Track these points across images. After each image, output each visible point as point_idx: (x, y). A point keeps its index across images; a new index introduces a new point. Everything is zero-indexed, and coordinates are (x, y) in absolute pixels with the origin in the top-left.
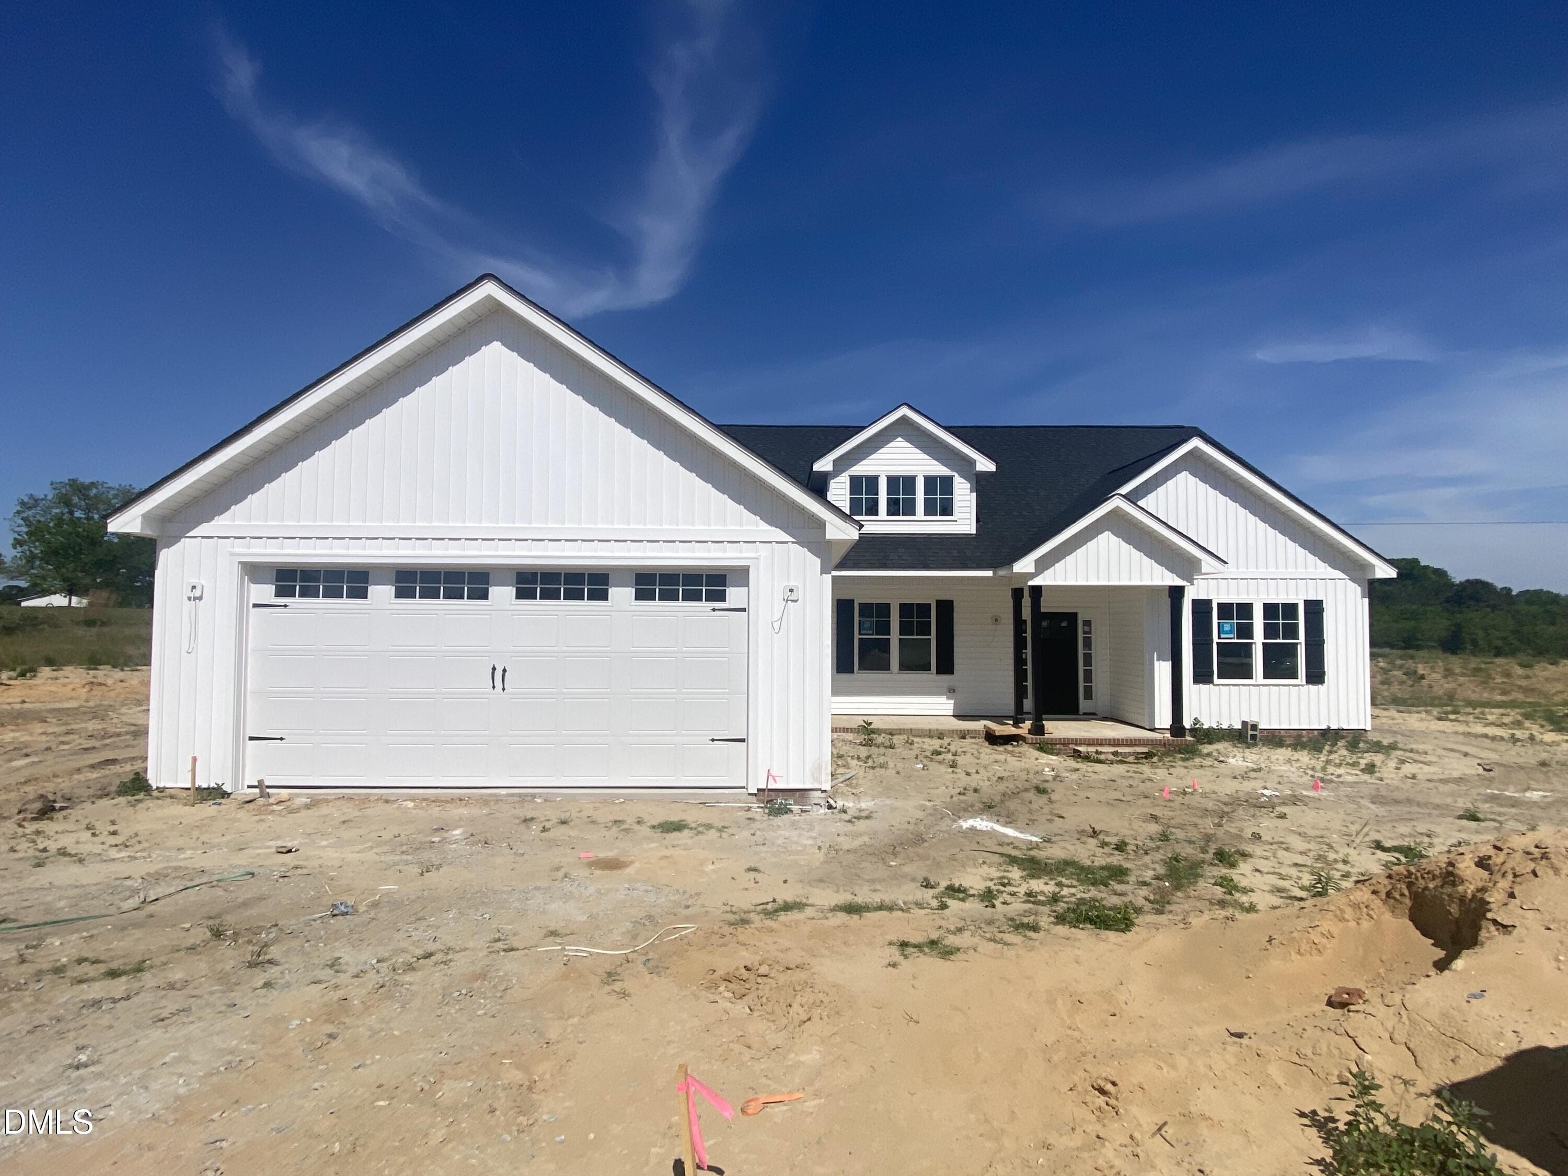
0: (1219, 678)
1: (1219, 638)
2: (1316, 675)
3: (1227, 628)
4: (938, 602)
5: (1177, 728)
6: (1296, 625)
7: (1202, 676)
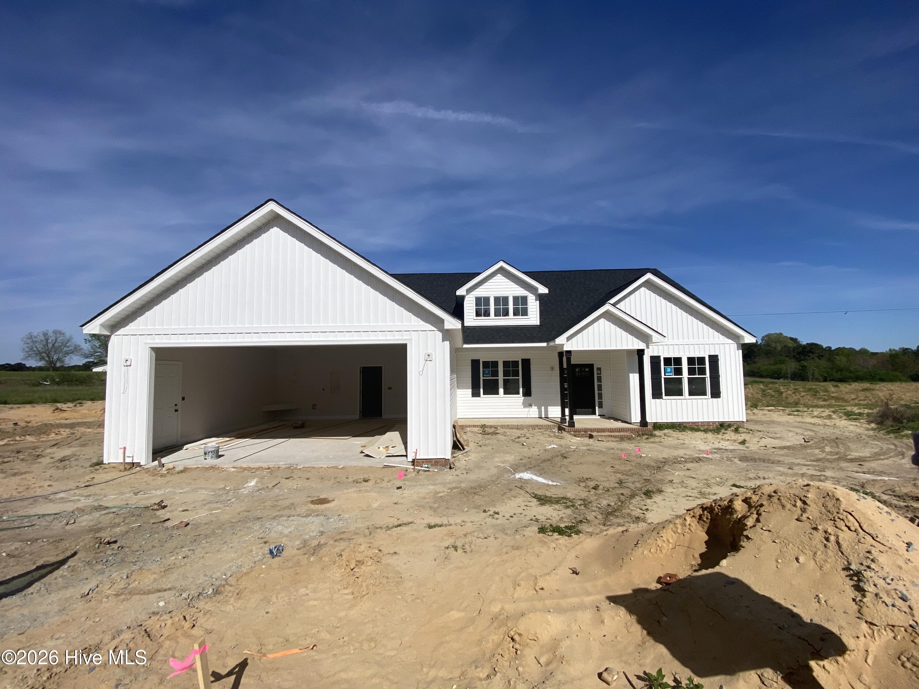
0: (665, 395)
1: (665, 375)
2: (716, 394)
3: (669, 370)
4: (522, 360)
5: (644, 422)
6: (705, 368)
7: (657, 394)
